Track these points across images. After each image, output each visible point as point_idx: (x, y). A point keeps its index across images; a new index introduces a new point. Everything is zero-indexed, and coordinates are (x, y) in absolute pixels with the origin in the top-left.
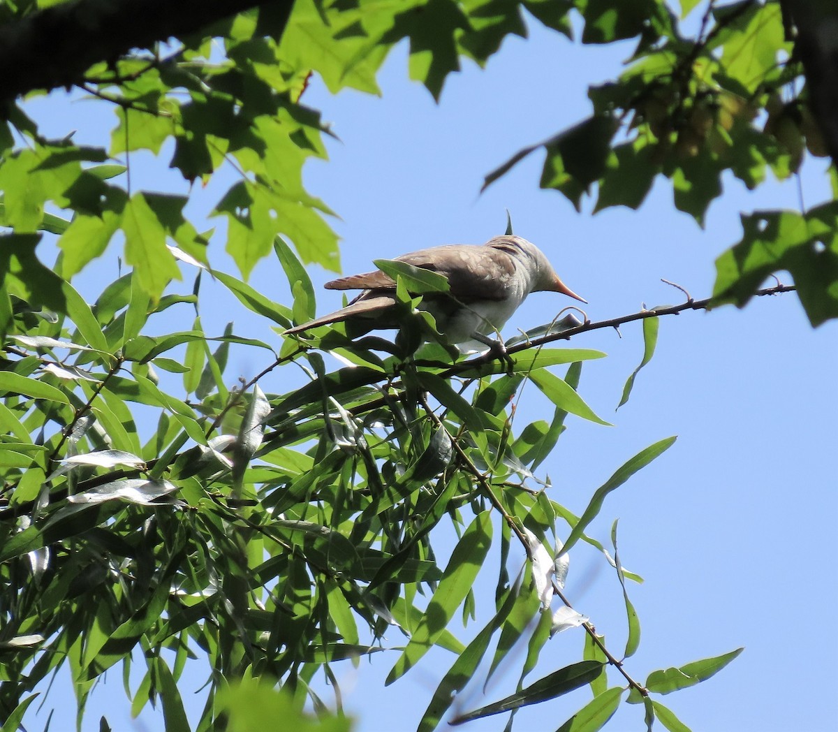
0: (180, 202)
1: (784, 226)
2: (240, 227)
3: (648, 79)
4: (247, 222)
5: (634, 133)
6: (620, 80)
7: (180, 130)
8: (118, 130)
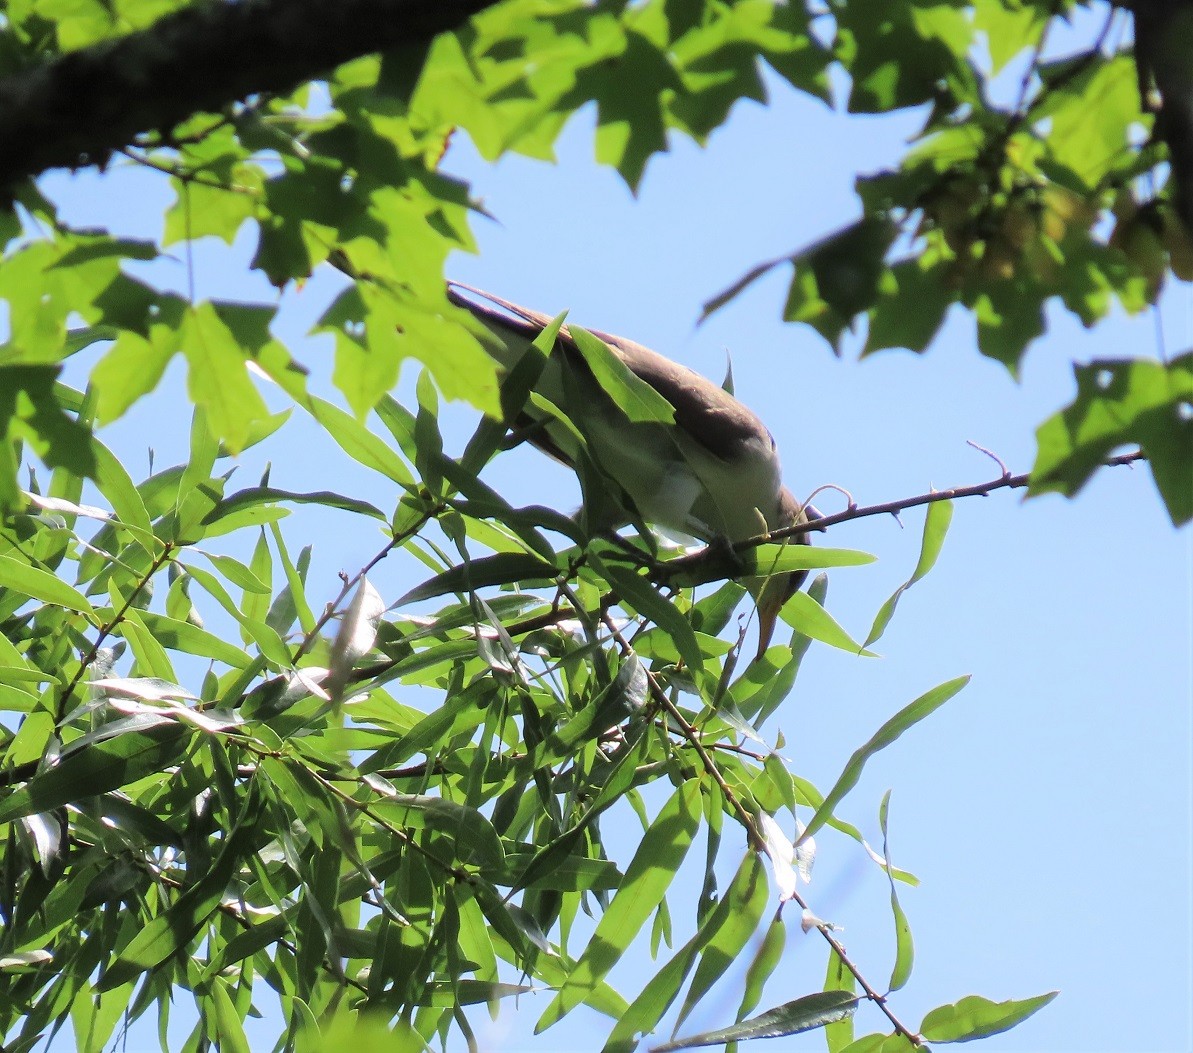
0: (266, 313)
1: (1137, 380)
2: (353, 348)
3: (941, 166)
4: (361, 341)
5: (921, 244)
6: (902, 166)
7: (264, 212)
8: (174, 209)
